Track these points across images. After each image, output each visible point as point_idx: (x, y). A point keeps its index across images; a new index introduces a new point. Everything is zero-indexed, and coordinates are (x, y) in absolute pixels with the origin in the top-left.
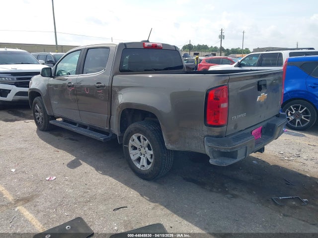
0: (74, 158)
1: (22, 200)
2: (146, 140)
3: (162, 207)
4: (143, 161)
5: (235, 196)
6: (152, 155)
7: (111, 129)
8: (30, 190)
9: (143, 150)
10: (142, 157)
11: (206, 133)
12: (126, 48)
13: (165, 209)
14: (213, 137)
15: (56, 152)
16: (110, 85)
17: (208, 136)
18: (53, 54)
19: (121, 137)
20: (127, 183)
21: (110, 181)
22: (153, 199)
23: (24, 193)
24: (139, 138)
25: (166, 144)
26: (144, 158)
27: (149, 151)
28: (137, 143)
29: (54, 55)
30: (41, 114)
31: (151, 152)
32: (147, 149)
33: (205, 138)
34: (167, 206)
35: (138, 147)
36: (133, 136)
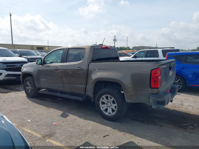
0: (62, 112)
1: (47, 136)
2: (112, 98)
3: (128, 134)
4: (110, 110)
5: (161, 126)
6: (116, 107)
7: (86, 93)
8: (48, 131)
9: (109, 104)
10: (108, 108)
11: (150, 92)
12: (94, 49)
13: (130, 135)
14: (154, 94)
15: (49, 109)
16: (87, 68)
17: (151, 93)
18: (18, 50)
19: (94, 98)
20: (101, 123)
21: (91, 123)
22: (121, 130)
23: (46, 133)
24: (107, 98)
25: (126, 100)
26: (110, 109)
27: (114, 104)
28: (105, 100)
29: (20, 51)
30: (30, 87)
31: (116, 105)
32: (112, 103)
33: (150, 95)
34: (131, 133)
35: (106, 102)
36: (103, 96)
